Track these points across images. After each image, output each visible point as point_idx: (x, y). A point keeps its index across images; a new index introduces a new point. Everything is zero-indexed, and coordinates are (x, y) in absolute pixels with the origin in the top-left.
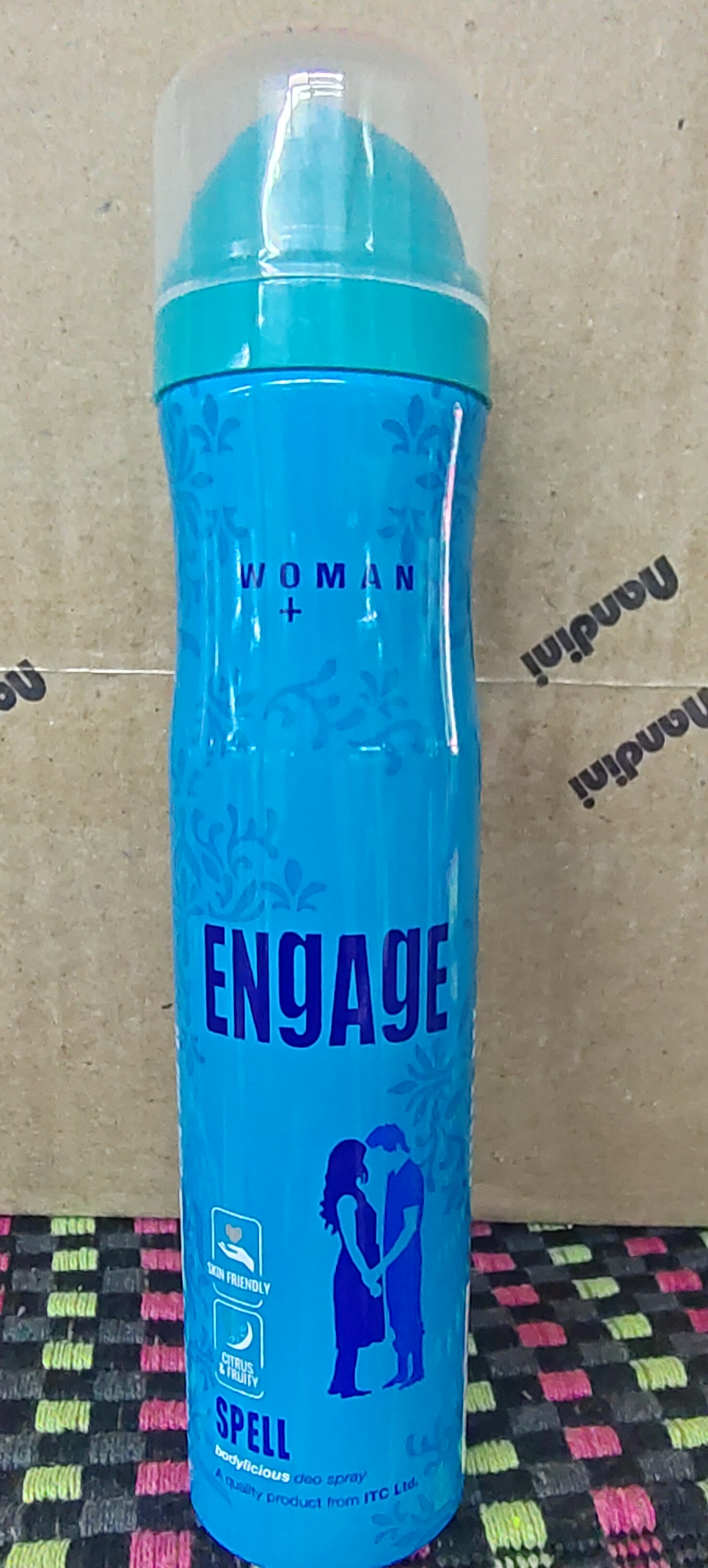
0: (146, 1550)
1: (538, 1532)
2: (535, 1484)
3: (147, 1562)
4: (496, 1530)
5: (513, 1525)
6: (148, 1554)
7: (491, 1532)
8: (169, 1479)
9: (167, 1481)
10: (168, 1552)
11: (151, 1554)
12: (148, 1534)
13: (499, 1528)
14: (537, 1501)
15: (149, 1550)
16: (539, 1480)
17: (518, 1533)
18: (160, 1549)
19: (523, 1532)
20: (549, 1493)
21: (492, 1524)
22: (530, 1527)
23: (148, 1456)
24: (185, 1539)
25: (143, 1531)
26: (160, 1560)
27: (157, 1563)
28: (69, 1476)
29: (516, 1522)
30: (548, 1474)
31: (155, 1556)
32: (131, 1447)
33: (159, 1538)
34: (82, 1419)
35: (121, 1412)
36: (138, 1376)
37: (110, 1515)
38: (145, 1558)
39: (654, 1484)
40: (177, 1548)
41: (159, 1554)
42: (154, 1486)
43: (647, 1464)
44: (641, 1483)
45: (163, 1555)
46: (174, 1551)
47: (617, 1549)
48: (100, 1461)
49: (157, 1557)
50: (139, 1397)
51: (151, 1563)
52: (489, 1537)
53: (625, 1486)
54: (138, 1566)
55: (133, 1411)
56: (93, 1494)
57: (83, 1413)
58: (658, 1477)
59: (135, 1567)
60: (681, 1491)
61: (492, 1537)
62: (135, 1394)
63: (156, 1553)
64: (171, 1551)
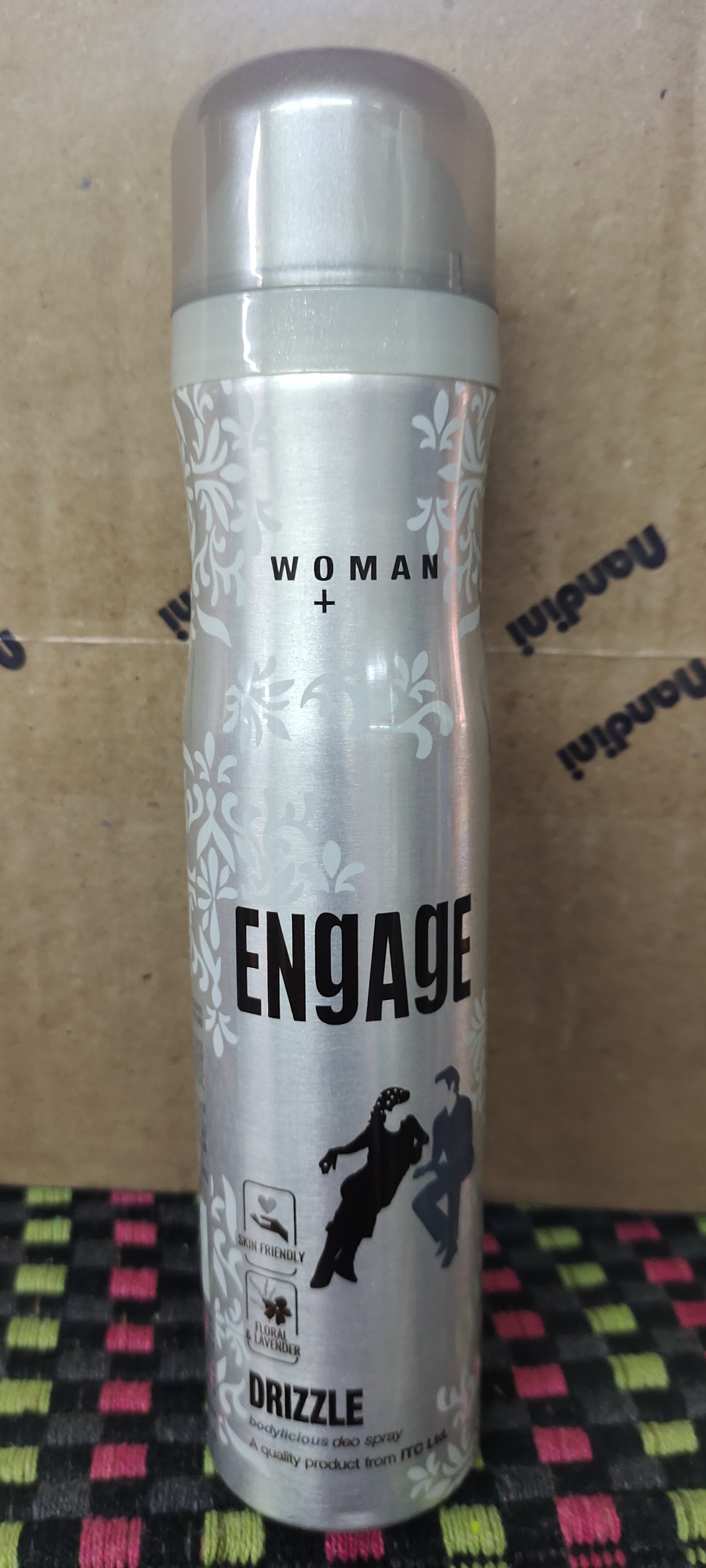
0: (97, 1538)
1: (497, 1538)
2: (498, 1487)
3: (97, 1551)
4: (454, 1533)
5: (472, 1532)
6: (97, 1543)
7: (449, 1536)
8: (125, 1462)
9: (122, 1464)
10: (118, 1542)
11: (101, 1543)
12: (99, 1521)
13: (456, 1532)
14: (499, 1506)
15: (99, 1538)
16: (502, 1483)
17: (476, 1538)
18: (110, 1537)
19: (482, 1538)
20: (512, 1497)
21: (449, 1527)
22: (489, 1533)
23: (105, 1438)
24: (136, 1529)
25: (94, 1517)
26: (109, 1550)
27: (106, 1552)
28: (25, 1457)
29: (475, 1526)
30: (513, 1477)
31: (104, 1545)
32: (89, 1427)
33: (109, 1525)
34: (42, 1399)
35: (81, 1393)
36: (102, 1355)
37: (64, 1498)
38: (95, 1547)
39: (623, 1492)
40: (127, 1537)
41: (109, 1543)
42: (109, 1470)
43: (616, 1471)
44: (607, 1490)
45: (112, 1543)
46: (124, 1541)
47: (579, 1562)
48: (57, 1443)
49: (107, 1546)
50: (102, 1375)
51: (100, 1552)
52: (446, 1541)
53: (590, 1494)
54: (87, 1555)
55: (92, 1391)
56: (48, 1477)
57: (43, 1392)
58: (626, 1485)
59: (84, 1555)
60: (649, 1501)
61: (449, 1540)
62: (100, 1373)
63: (106, 1541)
64: (121, 1540)
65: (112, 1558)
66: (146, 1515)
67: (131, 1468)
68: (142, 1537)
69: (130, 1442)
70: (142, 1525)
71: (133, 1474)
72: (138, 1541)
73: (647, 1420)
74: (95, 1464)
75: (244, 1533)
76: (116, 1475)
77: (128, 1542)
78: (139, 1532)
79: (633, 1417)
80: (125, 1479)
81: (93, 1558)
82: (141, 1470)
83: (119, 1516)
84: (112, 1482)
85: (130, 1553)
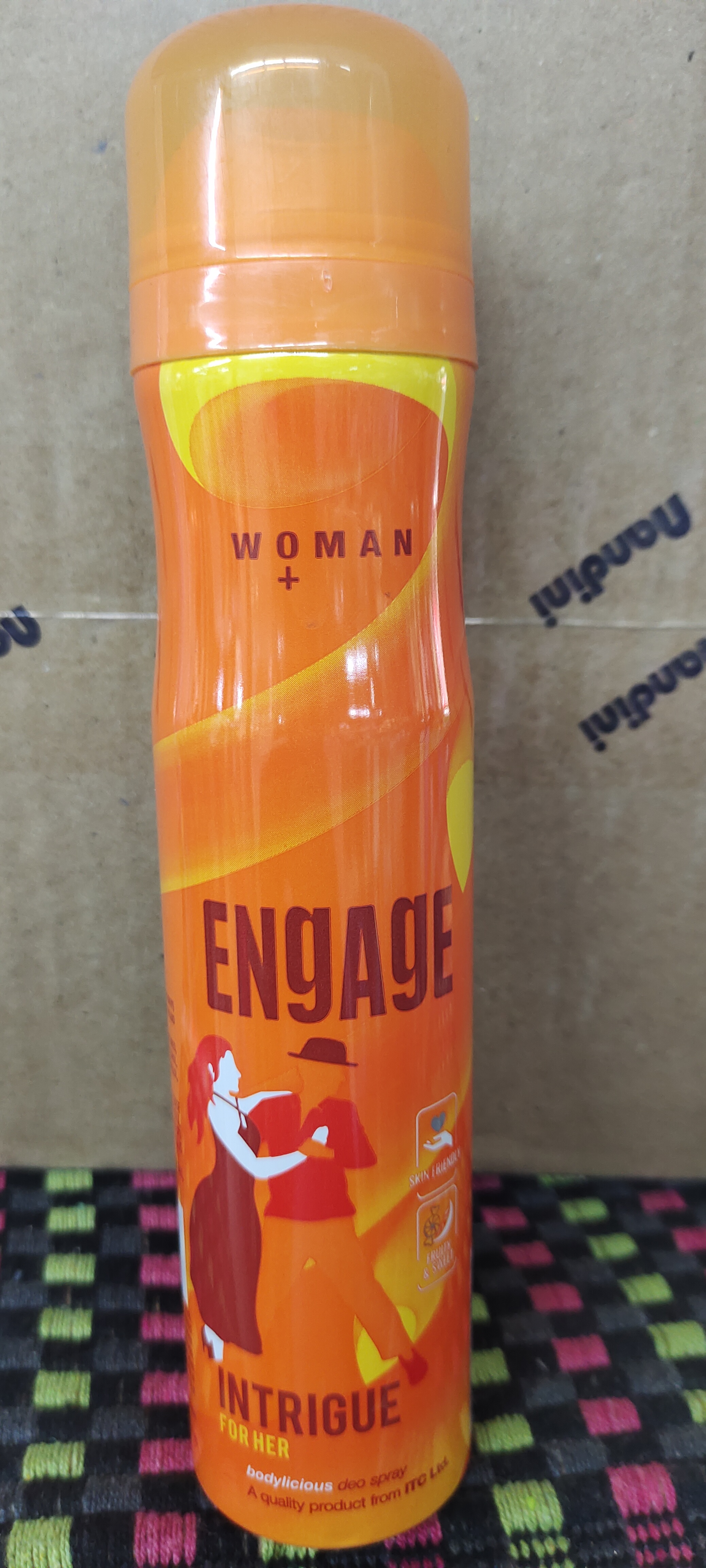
0: (151, 1531)
1: (553, 1513)
2: (550, 1462)
3: (152, 1544)
4: (509, 1511)
5: (528, 1508)
6: (152, 1536)
7: (505, 1514)
8: (173, 1457)
9: (170, 1459)
10: (173, 1535)
11: (156, 1535)
12: (152, 1516)
13: (512, 1508)
14: (553, 1480)
15: (154, 1531)
16: (553, 1458)
17: (533, 1515)
18: (165, 1530)
19: (539, 1514)
20: (564, 1471)
21: (506, 1505)
22: (545, 1509)
24: (191, 1523)
25: (147, 1511)
26: (165, 1543)
27: (162, 1546)
28: (72, 1453)
29: (531, 1502)
30: (564, 1452)
31: (159, 1538)
32: (133, 1423)
33: (164, 1518)
34: (82, 1393)
35: (122, 1385)
36: (139, 1345)
37: (114, 1492)
38: (150, 1539)
39: (675, 1460)
40: (183, 1530)
41: (165, 1535)
42: (158, 1464)
43: (667, 1440)
44: (661, 1460)
45: (168, 1536)
46: (180, 1534)
47: (637, 1532)
48: (102, 1438)
49: (163, 1539)
50: (141, 1367)
51: (155, 1545)
52: (503, 1520)
53: (644, 1463)
54: (142, 1547)
55: (134, 1383)
56: (95, 1471)
57: (83, 1386)
58: (678, 1454)
59: (139, 1548)
61: (506, 1519)
62: (137, 1364)
63: (161, 1534)
64: (177, 1534)
65: (168, 1551)
66: (199, 1509)
67: (180, 1462)
68: (197, 1528)
69: (176, 1438)
70: (197, 1520)
71: (183, 1468)
72: (193, 1533)
73: (690, 1388)
74: (143, 1458)
77: (183, 1535)
78: (194, 1527)
79: (678, 1386)
80: (173, 1473)
81: (149, 1551)
83: (173, 1510)
84: (161, 1476)
85: (186, 1546)
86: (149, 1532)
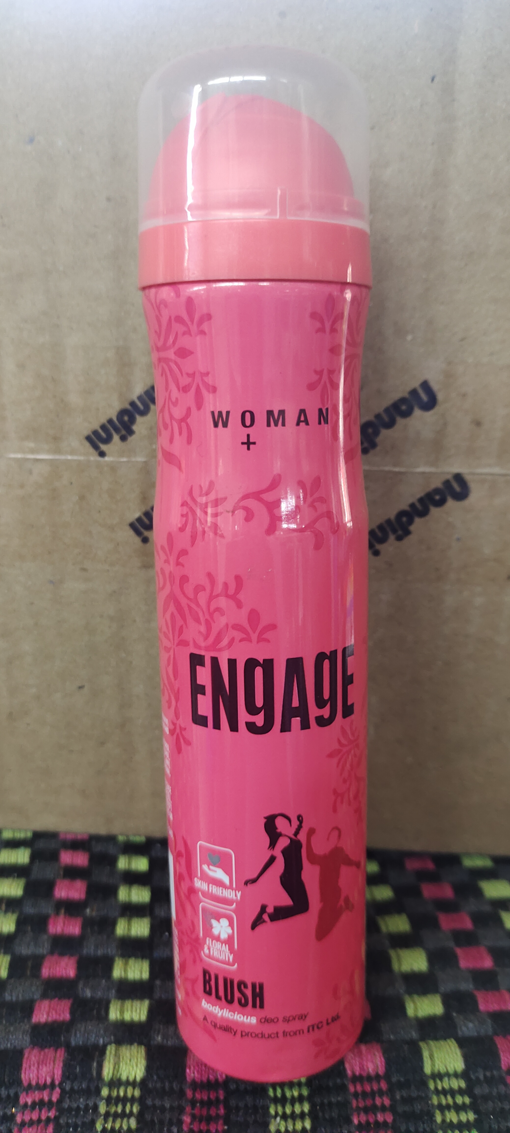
3: (34, 1071)
6: (34, 1065)
8: (56, 1012)
9: (54, 1013)
11: (36, 1064)
12: (35, 1051)
15: (35, 1061)
18: (43, 1061)
23: (45, 996)
24: (60, 1056)
25: (33, 1048)
26: (42, 1069)
27: (40, 1072)
32: (34, 989)
33: (42, 1053)
34: (3, 969)
35: (31, 963)
36: (46, 937)
37: (13, 1036)
38: (32, 1067)
39: (389, 1041)
40: (54, 1062)
41: (42, 1065)
42: (45, 1016)
43: (385, 1027)
44: (379, 1040)
45: (44, 1066)
46: (52, 1064)
47: (355, 1087)
48: (11, 999)
49: (40, 1067)
50: (45, 952)
51: (36, 1071)
53: (369, 1043)
54: (27, 1073)
55: (39, 962)
57: (5, 963)
58: (392, 1038)
59: (25, 1073)
60: (406, 1047)
62: (43, 950)
63: (40, 1064)
64: (50, 1063)
65: (44, 1075)
66: (68, 1046)
67: (60, 1015)
68: (63, 1061)
69: (60, 999)
70: (65, 1053)
71: (61, 1019)
72: (61, 1064)
73: (410, 993)
74: (35, 1012)
75: (132, 1060)
76: (50, 1019)
77: (54, 1064)
78: (62, 1059)
79: (401, 991)
80: (55, 1022)
81: (32, 1074)
82: (67, 1016)
83: (50, 1047)
84: (46, 1024)
85: (56, 1072)
86: (32, 1063)
